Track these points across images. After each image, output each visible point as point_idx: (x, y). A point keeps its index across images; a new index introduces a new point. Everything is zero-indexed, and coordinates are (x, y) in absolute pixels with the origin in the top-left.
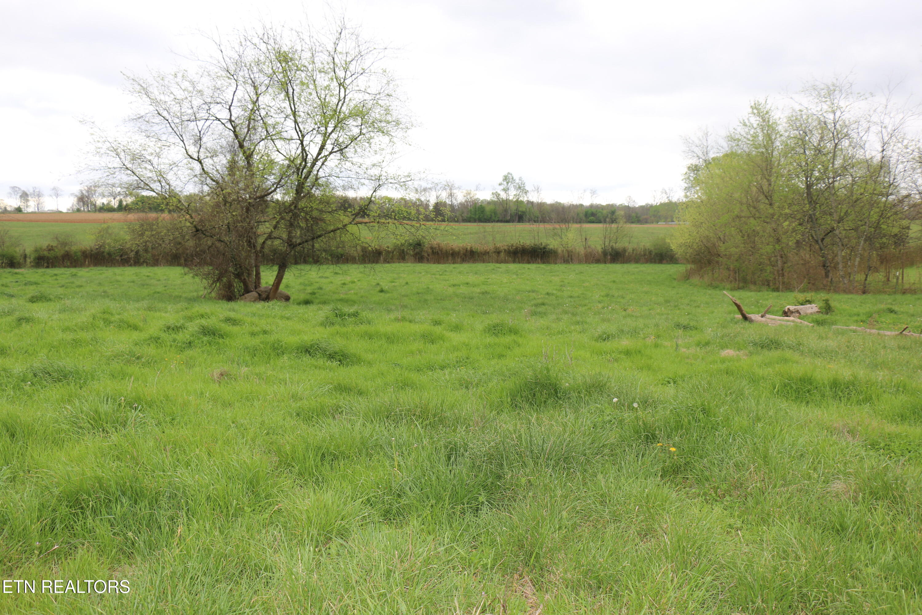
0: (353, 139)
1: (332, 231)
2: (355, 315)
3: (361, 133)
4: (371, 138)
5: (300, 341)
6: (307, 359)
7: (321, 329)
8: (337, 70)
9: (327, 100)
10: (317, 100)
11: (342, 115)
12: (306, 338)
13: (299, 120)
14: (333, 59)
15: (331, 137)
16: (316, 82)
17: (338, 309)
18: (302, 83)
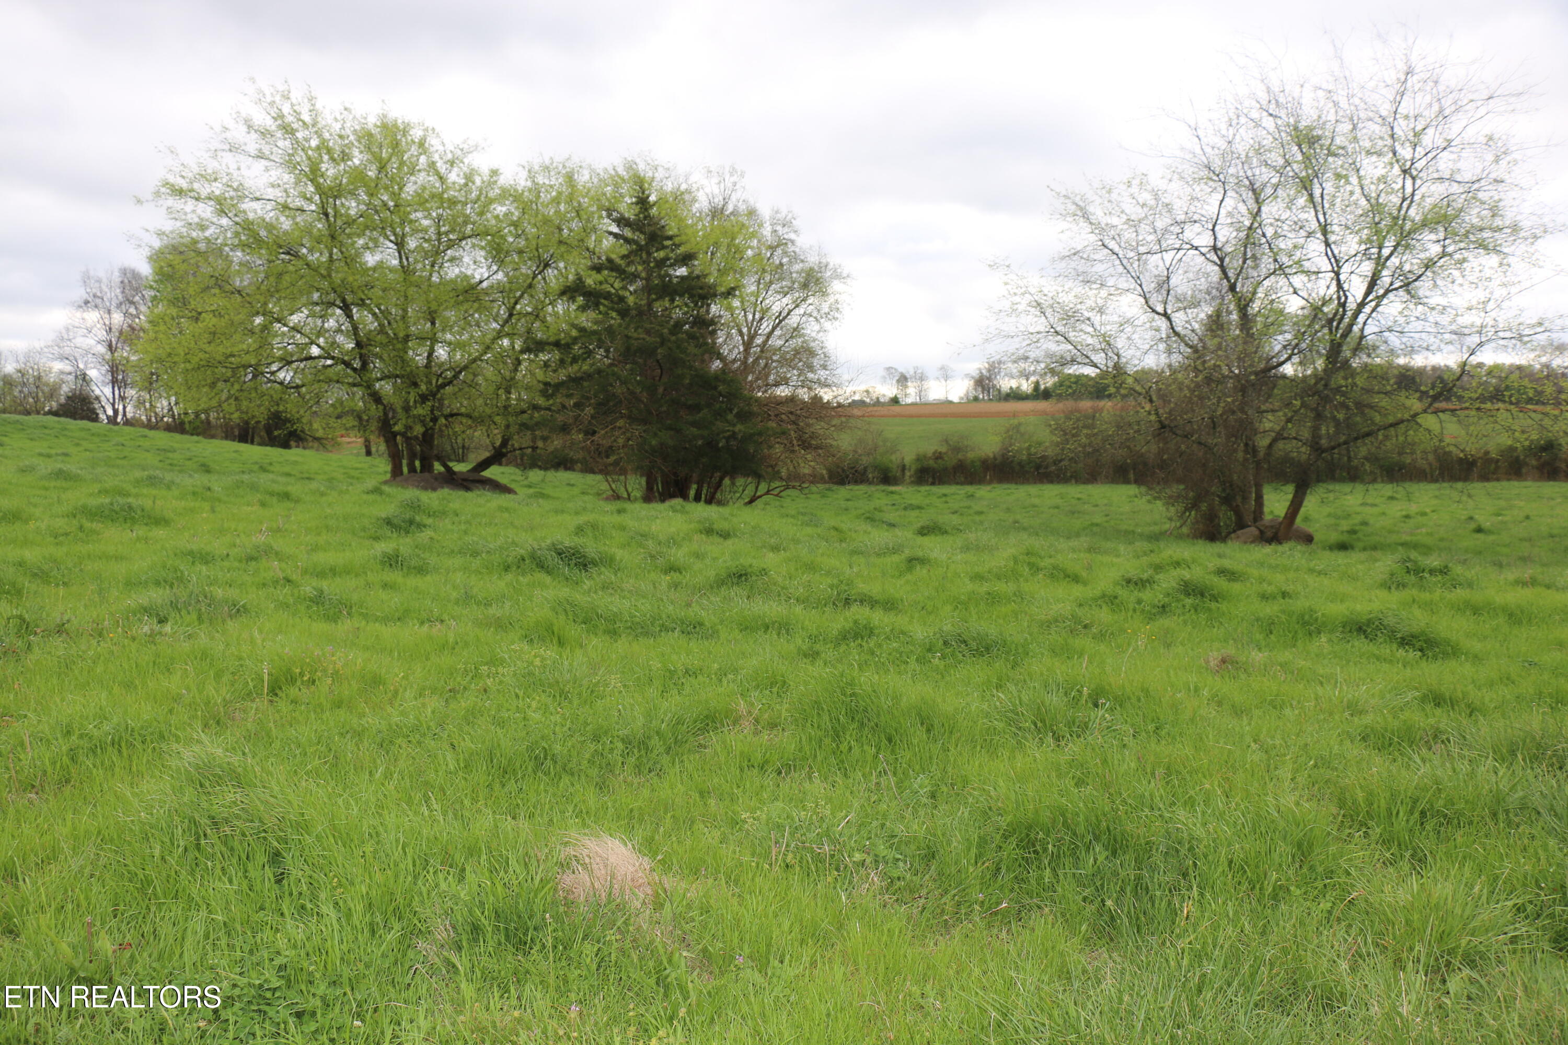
0: (1429, 265)
1: (1392, 425)
2: (1444, 571)
3: (1444, 254)
4: (1464, 260)
5: (1347, 613)
6: (1360, 644)
7: (1383, 594)
8: (1398, 147)
9: (1381, 201)
10: (1363, 202)
11: (1408, 225)
12: (1358, 607)
13: (1332, 238)
14: (1392, 128)
15: (1388, 263)
16: (1362, 173)
17: (1410, 560)
18: (1338, 176)
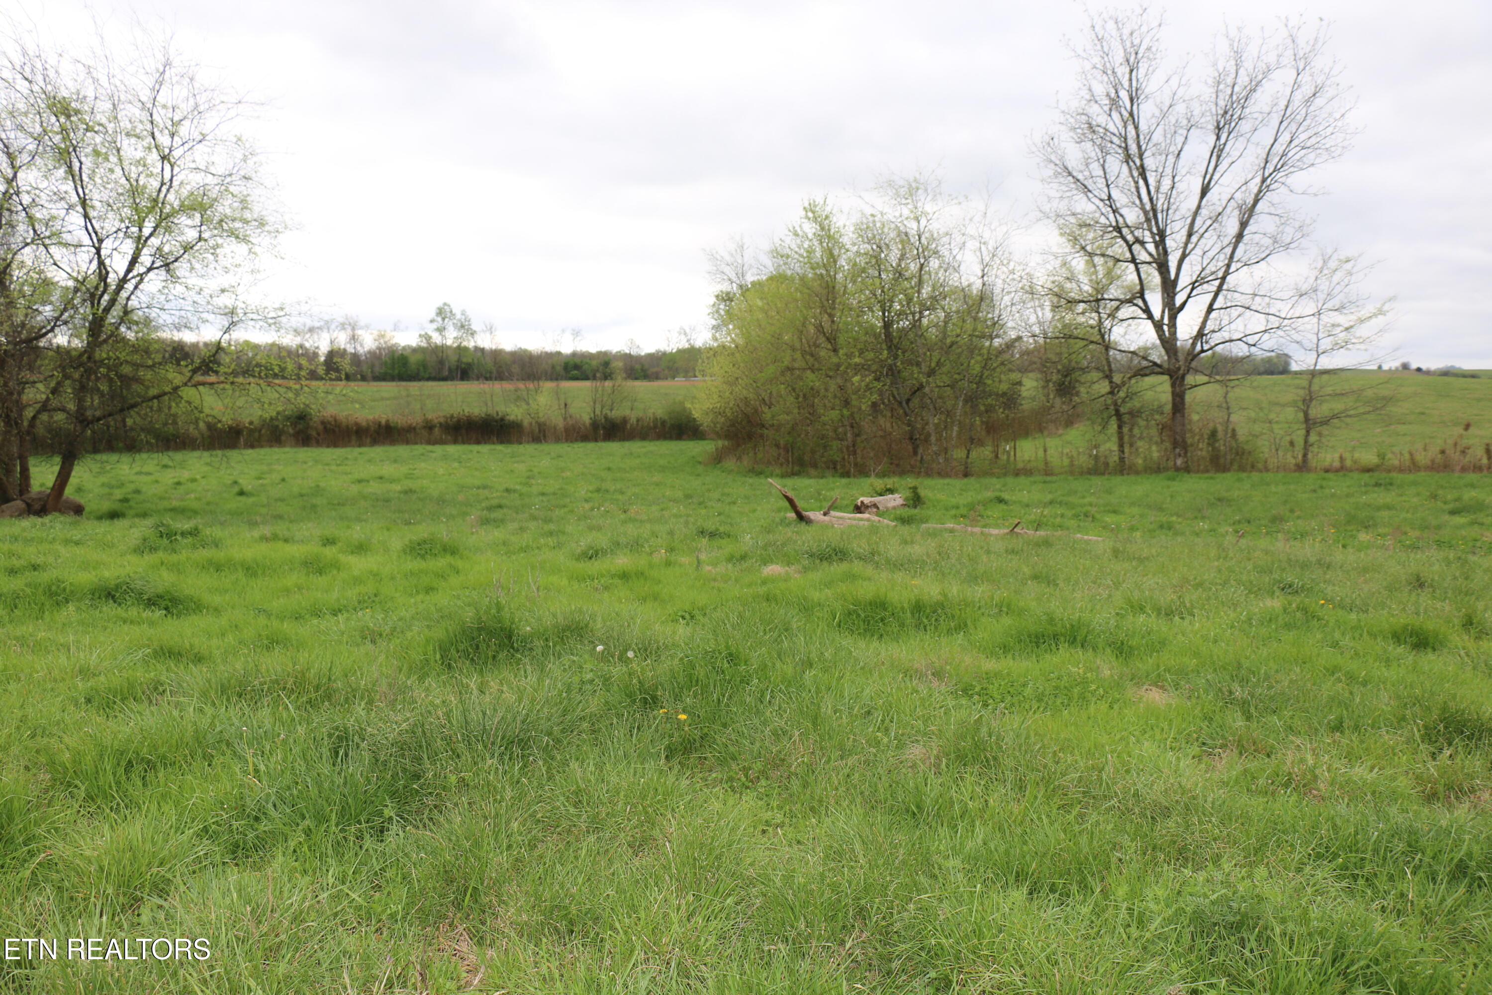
0: (187, 248)
1: (155, 397)
2: (194, 533)
3: (200, 239)
4: (218, 246)
5: (96, 580)
6: (109, 609)
7: (134, 559)
8: (157, 134)
9: (141, 183)
10: (123, 181)
11: (167, 209)
12: (107, 574)
13: (92, 214)
14: (151, 115)
15: (149, 242)
16: (122, 153)
17: (163, 525)
18: (96, 153)
